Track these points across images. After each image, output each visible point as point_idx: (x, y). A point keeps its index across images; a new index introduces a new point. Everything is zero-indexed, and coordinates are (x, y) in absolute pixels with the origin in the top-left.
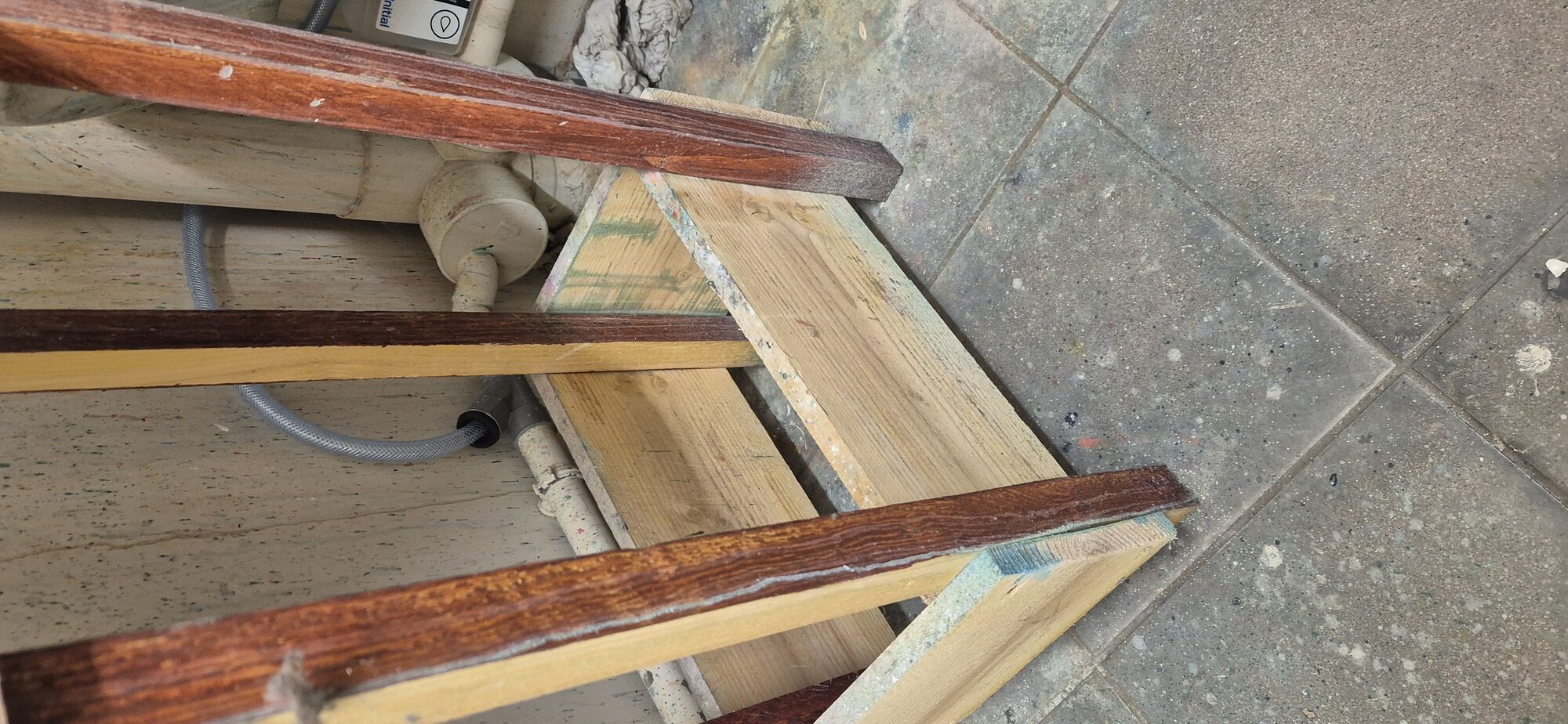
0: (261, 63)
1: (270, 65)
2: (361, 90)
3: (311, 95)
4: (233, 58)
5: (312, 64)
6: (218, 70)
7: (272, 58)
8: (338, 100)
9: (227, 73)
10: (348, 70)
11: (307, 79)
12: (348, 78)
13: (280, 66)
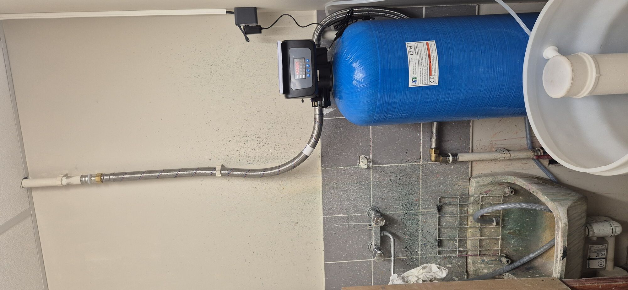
0: (605, 284)
1: (606, 284)
2: (620, 285)
3: (612, 287)
4: (601, 284)
5: (611, 282)
6: (599, 286)
7: (606, 283)
8: (617, 287)
9: (600, 287)
10: (617, 282)
11: (611, 285)
12: (618, 283)
13: (607, 284)
